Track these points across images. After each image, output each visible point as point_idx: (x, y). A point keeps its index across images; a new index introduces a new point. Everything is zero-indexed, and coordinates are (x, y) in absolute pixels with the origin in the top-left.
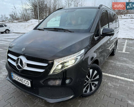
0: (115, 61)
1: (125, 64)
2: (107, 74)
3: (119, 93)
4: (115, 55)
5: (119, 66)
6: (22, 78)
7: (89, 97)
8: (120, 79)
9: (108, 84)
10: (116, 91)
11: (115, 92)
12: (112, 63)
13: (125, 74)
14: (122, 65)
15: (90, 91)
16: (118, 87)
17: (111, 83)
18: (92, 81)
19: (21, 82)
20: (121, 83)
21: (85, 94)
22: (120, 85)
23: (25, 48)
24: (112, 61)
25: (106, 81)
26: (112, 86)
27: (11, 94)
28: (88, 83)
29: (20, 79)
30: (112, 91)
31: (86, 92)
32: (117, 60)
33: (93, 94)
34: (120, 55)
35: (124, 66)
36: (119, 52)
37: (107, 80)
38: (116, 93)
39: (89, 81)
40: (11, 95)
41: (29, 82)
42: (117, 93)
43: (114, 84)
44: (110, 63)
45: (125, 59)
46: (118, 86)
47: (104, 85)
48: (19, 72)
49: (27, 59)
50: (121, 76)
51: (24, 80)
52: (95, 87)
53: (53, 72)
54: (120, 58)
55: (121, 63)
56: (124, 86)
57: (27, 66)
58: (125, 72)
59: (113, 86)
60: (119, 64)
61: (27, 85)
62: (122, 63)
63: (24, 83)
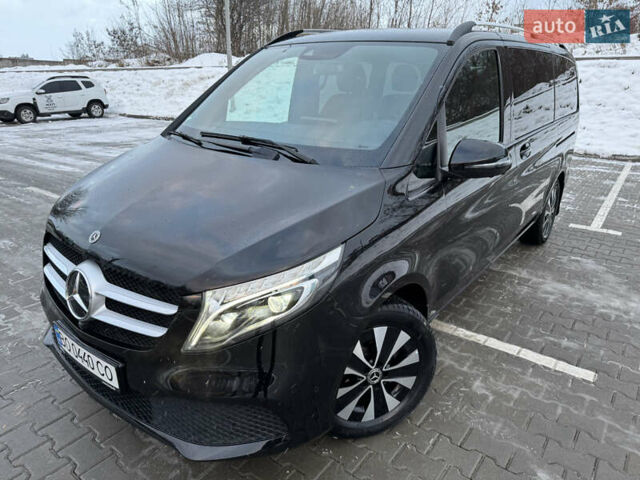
0: (540, 273)
1: (582, 292)
2: (481, 338)
3: (507, 430)
4: (547, 244)
5: (551, 299)
6: (88, 353)
7: (370, 439)
8: (535, 366)
9: (470, 387)
10: (496, 421)
11: (492, 423)
12: (523, 282)
13: (565, 342)
14: (564, 296)
15: (377, 416)
16: (512, 404)
17: (485, 380)
18: (386, 375)
19: (85, 365)
20: (530, 386)
21: (353, 429)
22: (523, 393)
23: (98, 233)
24: (524, 274)
25: (465, 369)
26: (486, 397)
27: (60, 403)
28: (366, 383)
29: (82, 354)
30: (477, 420)
31: (356, 417)
32: (549, 268)
33: (390, 426)
34: (574, 243)
35: (572, 299)
36: (572, 225)
37: (470, 368)
38: (495, 432)
39: (370, 373)
40: (61, 407)
41: (113, 369)
42: (500, 432)
43: (501, 387)
44: (511, 283)
45: (590, 264)
46: (516, 395)
47: (451, 388)
48: (77, 326)
49: (108, 280)
50: (541, 353)
51: (95, 359)
52: (399, 398)
53: (201, 339)
54: (565, 259)
55: (564, 282)
56: (540, 398)
57: (107, 306)
58: (569, 332)
59: (491, 398)
60: (551, 288)
61: (104, 378)
62: (566, 288)
63: (95, 372)
